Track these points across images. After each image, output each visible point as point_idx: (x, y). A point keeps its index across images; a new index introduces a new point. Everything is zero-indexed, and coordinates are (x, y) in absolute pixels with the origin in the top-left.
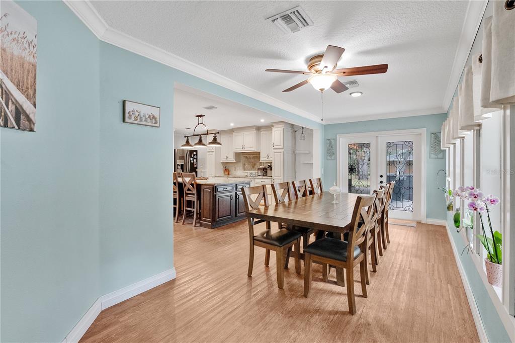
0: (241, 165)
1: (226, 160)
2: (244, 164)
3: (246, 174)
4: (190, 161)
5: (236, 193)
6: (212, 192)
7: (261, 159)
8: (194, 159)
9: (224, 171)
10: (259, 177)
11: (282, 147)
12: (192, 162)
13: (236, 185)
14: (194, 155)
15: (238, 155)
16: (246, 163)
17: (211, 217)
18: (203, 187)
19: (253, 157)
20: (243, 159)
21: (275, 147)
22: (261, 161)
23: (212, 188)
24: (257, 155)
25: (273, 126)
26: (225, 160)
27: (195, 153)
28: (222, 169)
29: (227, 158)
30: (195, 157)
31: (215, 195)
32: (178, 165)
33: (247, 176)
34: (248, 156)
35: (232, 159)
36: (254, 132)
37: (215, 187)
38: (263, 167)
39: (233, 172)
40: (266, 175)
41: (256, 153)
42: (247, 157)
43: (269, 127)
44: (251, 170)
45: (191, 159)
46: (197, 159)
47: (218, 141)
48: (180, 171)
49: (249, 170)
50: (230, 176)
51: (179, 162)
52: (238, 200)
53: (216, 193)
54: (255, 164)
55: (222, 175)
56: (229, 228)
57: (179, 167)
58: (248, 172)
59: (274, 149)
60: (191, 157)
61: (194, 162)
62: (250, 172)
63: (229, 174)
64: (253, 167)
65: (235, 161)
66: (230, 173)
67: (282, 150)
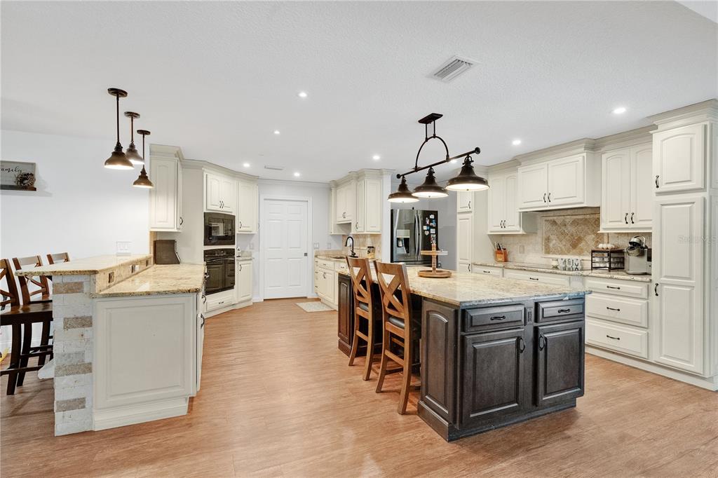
0: (539, 239)
1: (500, 229)
2: (548, 239)
3: (555, 263)
4: (423, 231)
5: (536, 330)
6: (451, 326)
7: (603, 225)
8: (432, 227)
9: (497, 253)
10: (595, 273)
11: (700, 185)
12: (427, 233)
13: (537, 305)
14: (431, 221)
15: (530, 218)
16: (552, 237)
17: (450, 401)
18: (426, 306)
19: (575, 223)
20: (543, 226)
21: (663, 188)
22: (601, 231)
23: (452, 315)
24: (589, 216)
25: (655, 127)
26: (498, 230)
27: (432, 217)
28: (490, 249)
29: (503, 225)
30: (433, 224)
31: (463, 338)
32: (398, 239)
33: (556, 267)
34: (559, 220)
35: (515, 227)
36: (580, 157)
37: (464, 311)
38: (610, 246)
39: (517, 256)
40: (622, 269)
41: (580, 212)
42: (554, 223)
43: (639, 134)
44: (568, 252)
45: (425, 228)
46: (436, 228)
47: (478, 174)
48: (401, 250)
49: (562, 253)
50: (510, 265)
51: (402, 234)
52: (541, 353)
53: (463, 330)
54: (580, 239)
55: (491, 261)
56: (509, 451)
57: (401, 244)
58: (559, 257)
59: (659, 194)
60: (424, 224)
61: (430, 234)
62: (566, 257)
63: (506, 260)
64: (574, 246)
65: (521, 232)
66: (510, 258)
67: (700, 195)
